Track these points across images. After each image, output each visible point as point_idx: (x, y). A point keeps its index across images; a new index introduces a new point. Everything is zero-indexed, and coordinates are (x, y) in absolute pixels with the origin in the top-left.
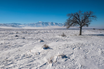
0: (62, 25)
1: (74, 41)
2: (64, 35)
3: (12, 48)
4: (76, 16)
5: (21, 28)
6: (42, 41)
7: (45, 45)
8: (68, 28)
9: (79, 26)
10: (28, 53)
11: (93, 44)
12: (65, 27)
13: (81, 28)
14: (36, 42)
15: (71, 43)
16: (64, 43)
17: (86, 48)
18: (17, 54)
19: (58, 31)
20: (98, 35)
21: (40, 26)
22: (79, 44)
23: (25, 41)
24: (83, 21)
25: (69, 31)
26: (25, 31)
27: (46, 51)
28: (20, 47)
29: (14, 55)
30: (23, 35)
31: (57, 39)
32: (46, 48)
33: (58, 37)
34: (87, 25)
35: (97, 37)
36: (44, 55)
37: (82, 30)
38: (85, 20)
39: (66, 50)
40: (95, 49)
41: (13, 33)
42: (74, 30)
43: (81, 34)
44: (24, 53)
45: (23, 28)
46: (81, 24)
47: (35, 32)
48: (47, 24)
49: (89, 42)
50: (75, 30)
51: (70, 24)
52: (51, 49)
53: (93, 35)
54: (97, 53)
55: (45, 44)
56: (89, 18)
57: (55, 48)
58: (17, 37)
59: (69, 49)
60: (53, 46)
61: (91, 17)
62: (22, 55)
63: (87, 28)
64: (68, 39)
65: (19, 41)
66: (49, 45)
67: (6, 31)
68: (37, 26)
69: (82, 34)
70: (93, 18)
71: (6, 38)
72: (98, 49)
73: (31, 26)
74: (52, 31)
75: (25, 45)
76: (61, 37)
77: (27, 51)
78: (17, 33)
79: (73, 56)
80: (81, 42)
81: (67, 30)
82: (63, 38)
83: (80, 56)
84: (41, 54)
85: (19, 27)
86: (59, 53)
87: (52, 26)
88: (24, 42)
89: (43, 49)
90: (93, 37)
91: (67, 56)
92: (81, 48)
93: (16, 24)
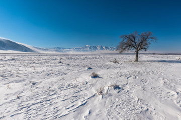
0: (114, 49)
1: (129, 69)
2: (116, 62)
3: (55, 76)
4: (131, 37)
5: (65, 53)
6: (90, 68)
7: (93, 74)
8: (121, 53)
9: (135, 50)
10: (73, 83)
11: (153, 73)
12: (118, 52)
13: (137, 52)
14: (83, 69)
15: (124, 71)
16: (116, 71)
17: (143, 77)
18: (61, 84)
19: (108, 56)
20: (159, 61)
21: (87, 51)
22: (135, 72)
23: (70, 68)
24: (139, 43)
25: (122, 56)
26: (70, 57)
27: (94, 80)
28: (64, 75)
29: (57, 84)
30: (68, 62)
31: (107, 65)
32: (95, 76)
33: (109, 63)
34: (145, 49)
35: (157, 64)
36: (93, 85)
37: (139, 55)
38: (142, 42)
39: (118, 79)
40: (156, 79)
41: (56, 59)
42: (128, 55)
43: (137, 60)
44: (68, 83)
45: (68, 53)
46: (138, 48)
47: (82, 57)
48: (95, 48)
49: (148, 70)
50: (130, 55)
51: (124, 48)
52: (101, 78)
53: (152, 61)
54: (158, 83)
55: (93, 72)
56: (147, 40)
57: (105, 77)
58: (61, 64)
59: (122, 78)
60: (103, 75)
61: (151, 39)
62: (66, 84)
63: (145, 52)
64: (121, 66)
65: (63, 68)
66: (98, 73)
67: (48, 57)
68: (84, 51)
69: (139, 59)
70: (152, 39)
71: (48, 64)
72: (159, 78)
73: (77, 51)
74: (102, 56)
75: (70, 73)
76: (112, 63)
77: (72, 80)
78: (61, 59)
79: (128, 87)
80: (138, 70)
81: (119, 55)
82: (115, 65)
83: (137, 87)
84: (89, 84)
85: (62, 52)
86: (110, 83)
87: (101, 51)
88: (68, 69)
89: (91, 78)
90: (153, 63)
91: (120, 87)
92: (138, 78)
93: (59, 48)
